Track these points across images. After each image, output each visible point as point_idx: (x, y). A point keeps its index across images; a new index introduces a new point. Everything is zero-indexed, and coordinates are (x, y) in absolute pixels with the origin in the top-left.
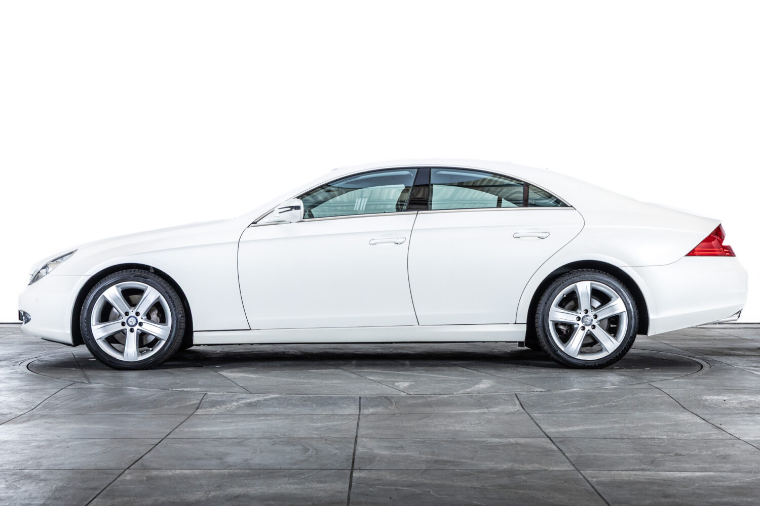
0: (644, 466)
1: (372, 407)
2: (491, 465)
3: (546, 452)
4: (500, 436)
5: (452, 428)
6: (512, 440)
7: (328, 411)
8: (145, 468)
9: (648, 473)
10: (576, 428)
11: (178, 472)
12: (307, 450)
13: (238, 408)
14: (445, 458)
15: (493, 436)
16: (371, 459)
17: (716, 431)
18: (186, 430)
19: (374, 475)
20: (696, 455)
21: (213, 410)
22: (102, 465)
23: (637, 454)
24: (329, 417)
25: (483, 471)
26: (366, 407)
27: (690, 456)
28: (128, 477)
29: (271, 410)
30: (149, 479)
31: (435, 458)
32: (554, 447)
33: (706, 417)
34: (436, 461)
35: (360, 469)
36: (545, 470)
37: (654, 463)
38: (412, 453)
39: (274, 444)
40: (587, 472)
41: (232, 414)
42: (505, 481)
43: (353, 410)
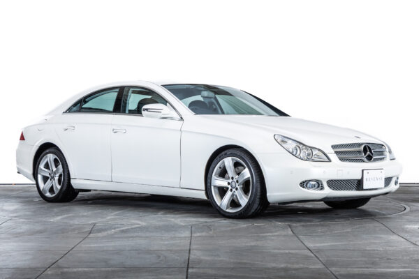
0: (367, 266)
1: (199, 232)
2: (274, 265)
3: (307, 258)
4: (279, 249)
5: (249, 244)
6: (287, 251)
7: (171, 235)
8: (59, 267)
9: (370, 269)
10: (326, 244)
11: (80, 269)
12: (159, 257)
13: (116, 233)
14: (245, 261)
15: (274, 249)
16: (199, 262)
17: (413, 246)
18: (83, 246)
19: (201, 271)
20: (399, 259)
21: (100, 235)
22: (33, 265)
23: (363, 259)
24: (172, 238)
25: (269, 269)
26: (195, 232)
27: (396, 260)
28: (49, 273)
29: (136, 234)
30: (62, 273)
31: (239, 261)
32: (313, 255)
33: (407, 238)
34: (239, 263)
35: (193, 268)
36: (307, 268)
37: (374, 263)
38: (224, 258)
39: (139, 254)
40: (333, 269)
41: (111, 237)
42: (282, 274)
43: (187, 234)
